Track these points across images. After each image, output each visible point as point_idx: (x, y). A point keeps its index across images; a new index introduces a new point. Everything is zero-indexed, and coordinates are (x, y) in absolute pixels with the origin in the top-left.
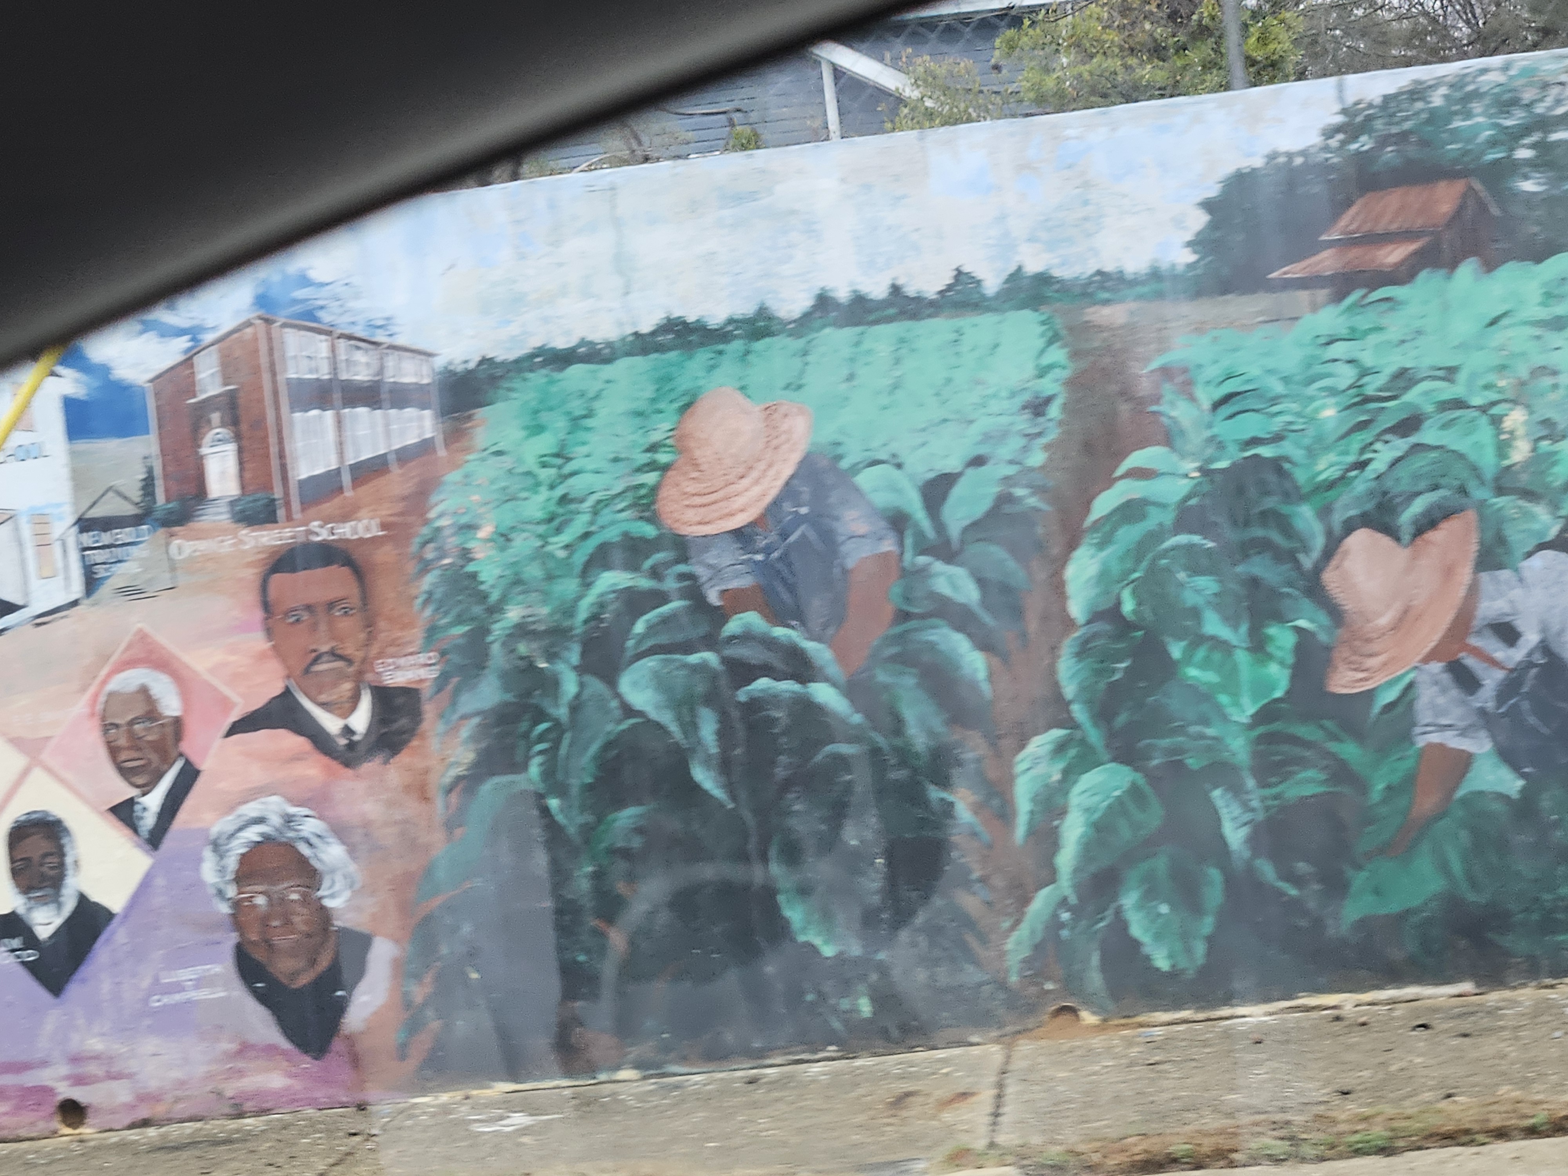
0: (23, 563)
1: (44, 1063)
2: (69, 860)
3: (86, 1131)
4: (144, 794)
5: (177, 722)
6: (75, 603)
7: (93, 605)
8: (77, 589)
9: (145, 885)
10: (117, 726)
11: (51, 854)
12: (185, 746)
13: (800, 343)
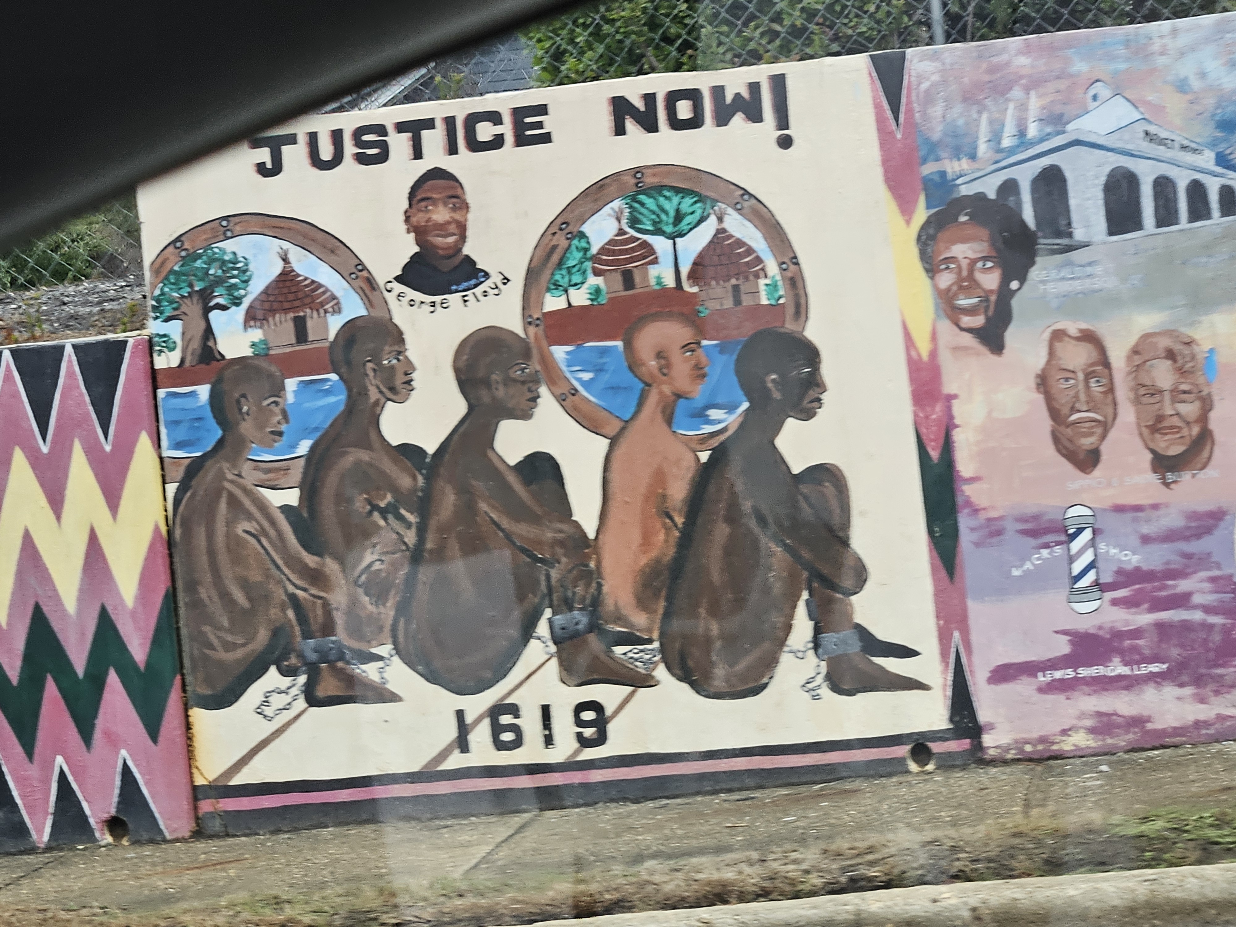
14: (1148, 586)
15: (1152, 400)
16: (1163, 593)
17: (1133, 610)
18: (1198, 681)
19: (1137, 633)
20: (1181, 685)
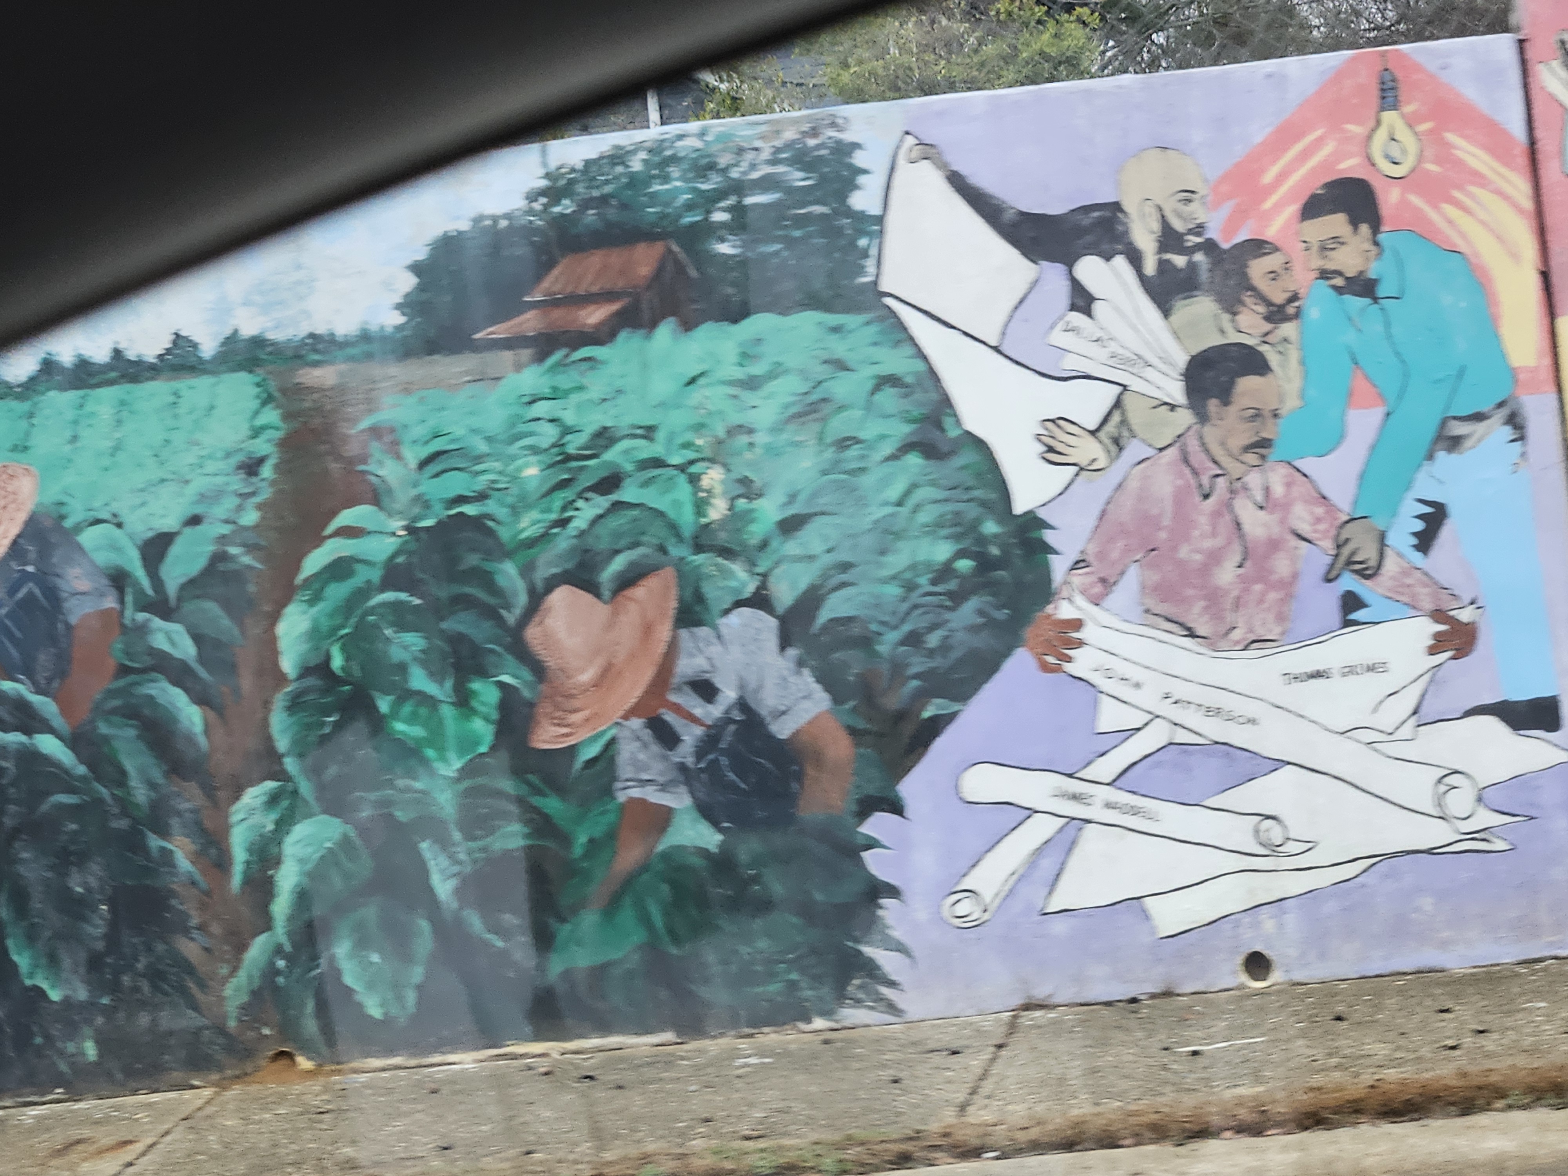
13: (25, 406)
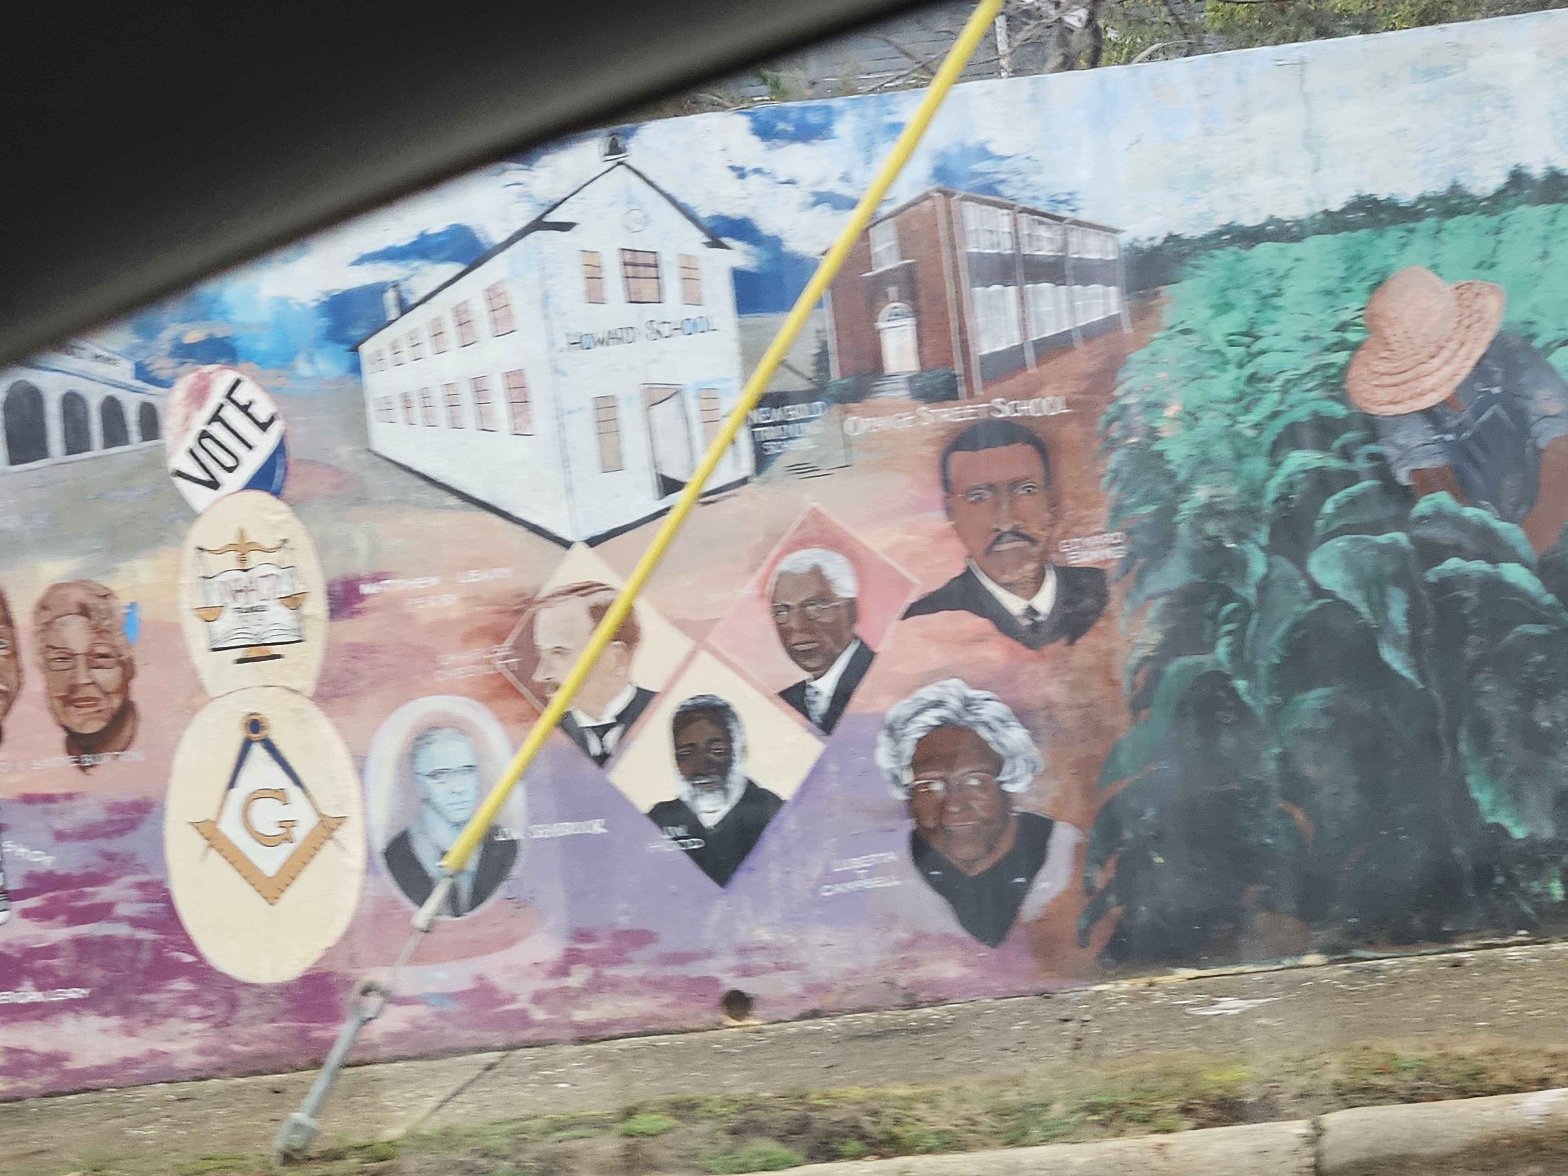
0: (690, 440)
1: (709, 954)
2: (736, 746)
3: (752, 1022)
4: (816, 679)
5: (852, 604)
6: (744, 481)
7: (764, 483)
8: (746, 465)
9: (817, 771)
10: (787, 607)
11: (718, 740)
12: (859, 629)
13: (1494, 221)
14: (63, 894)
15: (65, 665)
16: (81, 904)
17: (47, 923)
18: (125, 1009)
19: (51, 951)
20: (106, 1014)
